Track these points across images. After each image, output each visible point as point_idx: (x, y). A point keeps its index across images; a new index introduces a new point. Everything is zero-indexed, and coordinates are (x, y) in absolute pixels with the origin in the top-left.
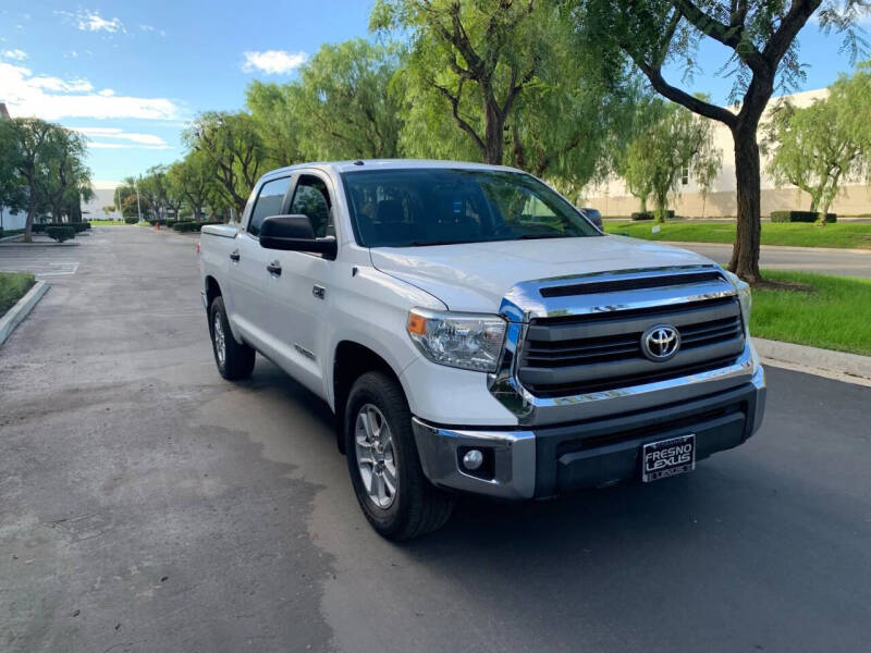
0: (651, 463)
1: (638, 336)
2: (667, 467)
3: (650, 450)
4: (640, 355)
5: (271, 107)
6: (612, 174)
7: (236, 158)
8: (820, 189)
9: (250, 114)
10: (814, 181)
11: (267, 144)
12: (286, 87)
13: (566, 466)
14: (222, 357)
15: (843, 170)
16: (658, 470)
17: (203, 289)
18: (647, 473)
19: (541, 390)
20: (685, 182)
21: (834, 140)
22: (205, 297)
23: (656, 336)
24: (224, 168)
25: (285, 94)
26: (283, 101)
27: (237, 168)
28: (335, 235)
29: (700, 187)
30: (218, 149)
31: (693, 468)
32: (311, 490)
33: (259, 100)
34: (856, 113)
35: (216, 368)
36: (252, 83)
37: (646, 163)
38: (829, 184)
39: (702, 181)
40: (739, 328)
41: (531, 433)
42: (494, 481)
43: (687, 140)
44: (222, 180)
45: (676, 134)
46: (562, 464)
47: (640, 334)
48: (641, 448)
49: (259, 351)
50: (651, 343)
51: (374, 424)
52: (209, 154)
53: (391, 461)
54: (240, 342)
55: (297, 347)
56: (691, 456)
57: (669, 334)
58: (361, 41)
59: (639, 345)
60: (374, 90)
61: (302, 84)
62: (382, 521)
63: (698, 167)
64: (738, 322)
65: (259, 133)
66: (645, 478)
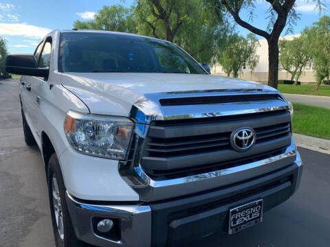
0: (235, 221)
1: (228, 134)
2: (245, 222)
3: (234, 212)
4: (229, 147)
6: (217, 64)
8: (295, 72)
10: (293, 69)
13: (174, 229)
15: (304, 65)
16: (238, 225)
18: (232, 228)
19: (157, 174)
20: (244, 68)
21: (301, 53)
23: (240, 134)
29: (250, 70)
31: (261, 220)
32: (36, 218)
34: (311, 43)
37: (230, 60)
38: (298, 70)
39: (251, 68)
40: (289, 129)
41: (149, 207)
42: (119, 242)
43: (246, 52)
45: (242, 49)
46: (172, 228)
47: (230, 133)
48: (228, 212)
50: (237, 139)
56: (260, 213)
57: (249, 133)
59: (228, 141)
63: (250, 62)
64: (289, 125)
66: (230, 232)
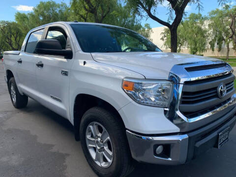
0: (220, 140)
1: (216, 88)
2: (224, 141)
5: (24, 20)
7: (12, 36)
9: (17, 22)
11: (23, 32)
12: (29, 14)
13: (198, 148)
14: (14, 100)
15: (182, 45)
16: (222, 143)
17: (5, 75)
18: (220, 145)
22: (6, 78)
23: (222, 88)
24: (8, 39)
25: (29, 16)
26: (28, 19)
27: (13, 39)
28: (71, 48)
30: (6, 33)
32: (63, 157)
33: (20, 18)
34: (185, 30)
35: (12, 104)
36: (17, 13)
38: (178, 48)
41: (186, 135)
42: (170, 159)
44: (8, 42)
46: (196, 147)
48: (219, 135)
49: (30, 97)
51: (97, 130)
52: (3, 34)
53: (107, 147)
54: (22, 94)
55: (52, 97)
58: (53, 2)
59: (216, 92)
60: (57, 17)
61: (34, 14)
62: (104, 173)
65: (20, 28)
66: (219, 147)
